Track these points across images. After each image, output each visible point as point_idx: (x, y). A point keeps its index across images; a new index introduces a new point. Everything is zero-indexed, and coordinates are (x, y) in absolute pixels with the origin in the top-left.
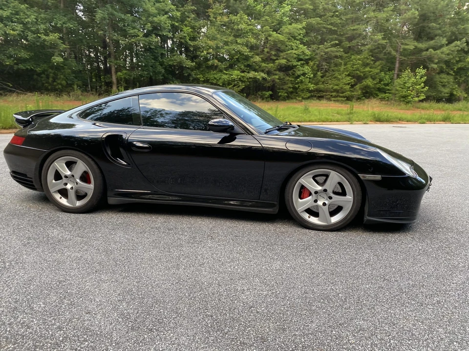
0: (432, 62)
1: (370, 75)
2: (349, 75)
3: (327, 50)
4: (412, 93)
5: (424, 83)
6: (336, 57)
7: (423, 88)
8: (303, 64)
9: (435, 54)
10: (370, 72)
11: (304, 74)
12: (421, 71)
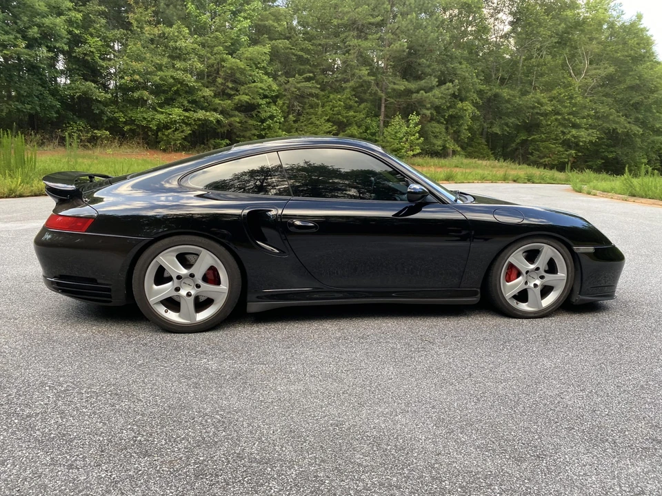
0: (424, 107)
1: (355, 121)
2: (328, 121)
3: (299, 85)
4: (406, 146)
5: (419, 132)
6: (311, 95)
7: (417, 139)
8: (270, 103)
9: (427, 97)
10: (354, 117)
11: (272, 117)
12: (414, 118)
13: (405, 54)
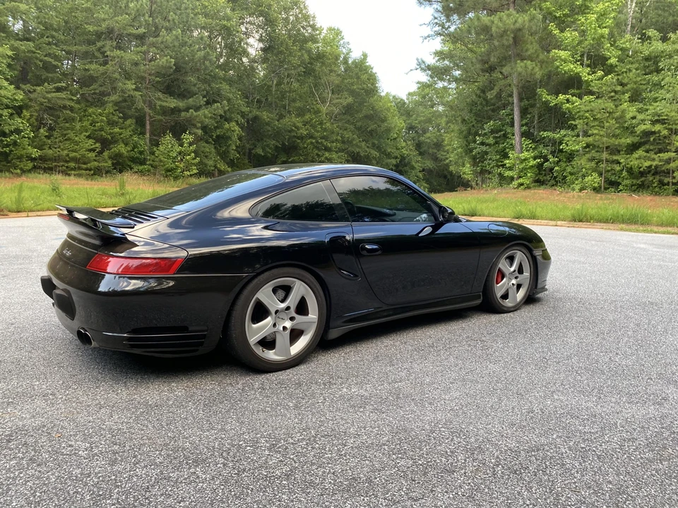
0: (195, 126)
1: (121, 138)
2: (89, 137)
3: (49, 96)
4: (181, 166)
5: (195, 152)
6: (65, 107)
7: (194, 159)
8: (12, 114)
9: (197, 116)
10: (120, 134)
11: (18, 131)
12: (188, 138)
13: (172, 70)
